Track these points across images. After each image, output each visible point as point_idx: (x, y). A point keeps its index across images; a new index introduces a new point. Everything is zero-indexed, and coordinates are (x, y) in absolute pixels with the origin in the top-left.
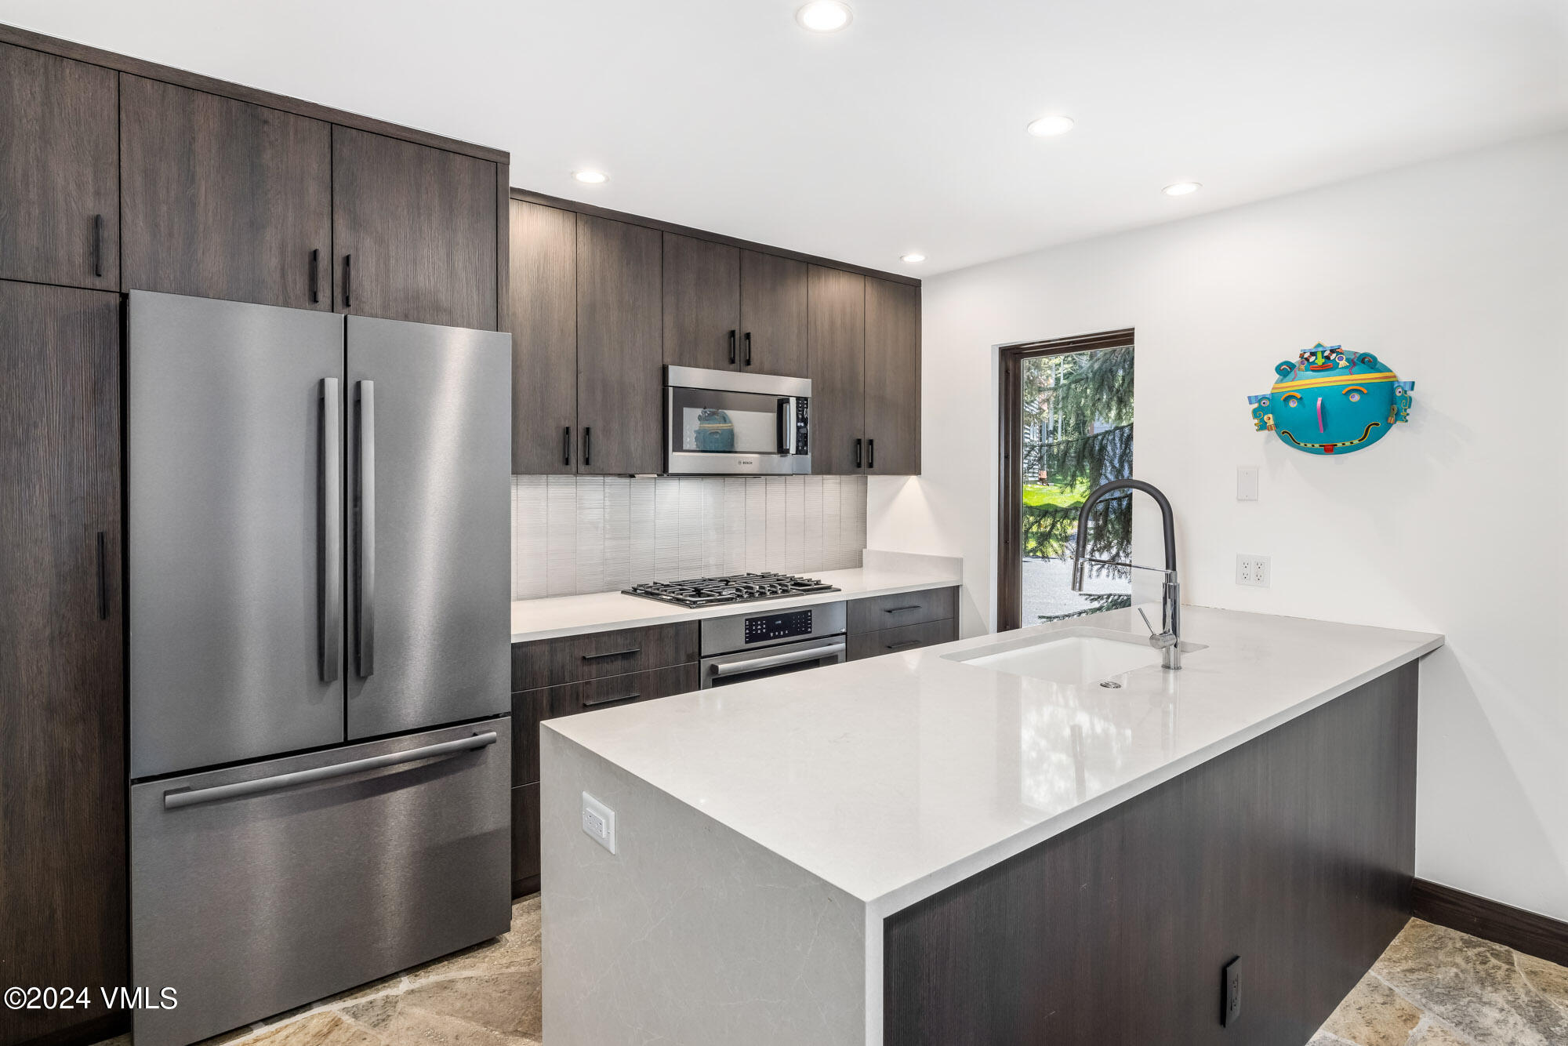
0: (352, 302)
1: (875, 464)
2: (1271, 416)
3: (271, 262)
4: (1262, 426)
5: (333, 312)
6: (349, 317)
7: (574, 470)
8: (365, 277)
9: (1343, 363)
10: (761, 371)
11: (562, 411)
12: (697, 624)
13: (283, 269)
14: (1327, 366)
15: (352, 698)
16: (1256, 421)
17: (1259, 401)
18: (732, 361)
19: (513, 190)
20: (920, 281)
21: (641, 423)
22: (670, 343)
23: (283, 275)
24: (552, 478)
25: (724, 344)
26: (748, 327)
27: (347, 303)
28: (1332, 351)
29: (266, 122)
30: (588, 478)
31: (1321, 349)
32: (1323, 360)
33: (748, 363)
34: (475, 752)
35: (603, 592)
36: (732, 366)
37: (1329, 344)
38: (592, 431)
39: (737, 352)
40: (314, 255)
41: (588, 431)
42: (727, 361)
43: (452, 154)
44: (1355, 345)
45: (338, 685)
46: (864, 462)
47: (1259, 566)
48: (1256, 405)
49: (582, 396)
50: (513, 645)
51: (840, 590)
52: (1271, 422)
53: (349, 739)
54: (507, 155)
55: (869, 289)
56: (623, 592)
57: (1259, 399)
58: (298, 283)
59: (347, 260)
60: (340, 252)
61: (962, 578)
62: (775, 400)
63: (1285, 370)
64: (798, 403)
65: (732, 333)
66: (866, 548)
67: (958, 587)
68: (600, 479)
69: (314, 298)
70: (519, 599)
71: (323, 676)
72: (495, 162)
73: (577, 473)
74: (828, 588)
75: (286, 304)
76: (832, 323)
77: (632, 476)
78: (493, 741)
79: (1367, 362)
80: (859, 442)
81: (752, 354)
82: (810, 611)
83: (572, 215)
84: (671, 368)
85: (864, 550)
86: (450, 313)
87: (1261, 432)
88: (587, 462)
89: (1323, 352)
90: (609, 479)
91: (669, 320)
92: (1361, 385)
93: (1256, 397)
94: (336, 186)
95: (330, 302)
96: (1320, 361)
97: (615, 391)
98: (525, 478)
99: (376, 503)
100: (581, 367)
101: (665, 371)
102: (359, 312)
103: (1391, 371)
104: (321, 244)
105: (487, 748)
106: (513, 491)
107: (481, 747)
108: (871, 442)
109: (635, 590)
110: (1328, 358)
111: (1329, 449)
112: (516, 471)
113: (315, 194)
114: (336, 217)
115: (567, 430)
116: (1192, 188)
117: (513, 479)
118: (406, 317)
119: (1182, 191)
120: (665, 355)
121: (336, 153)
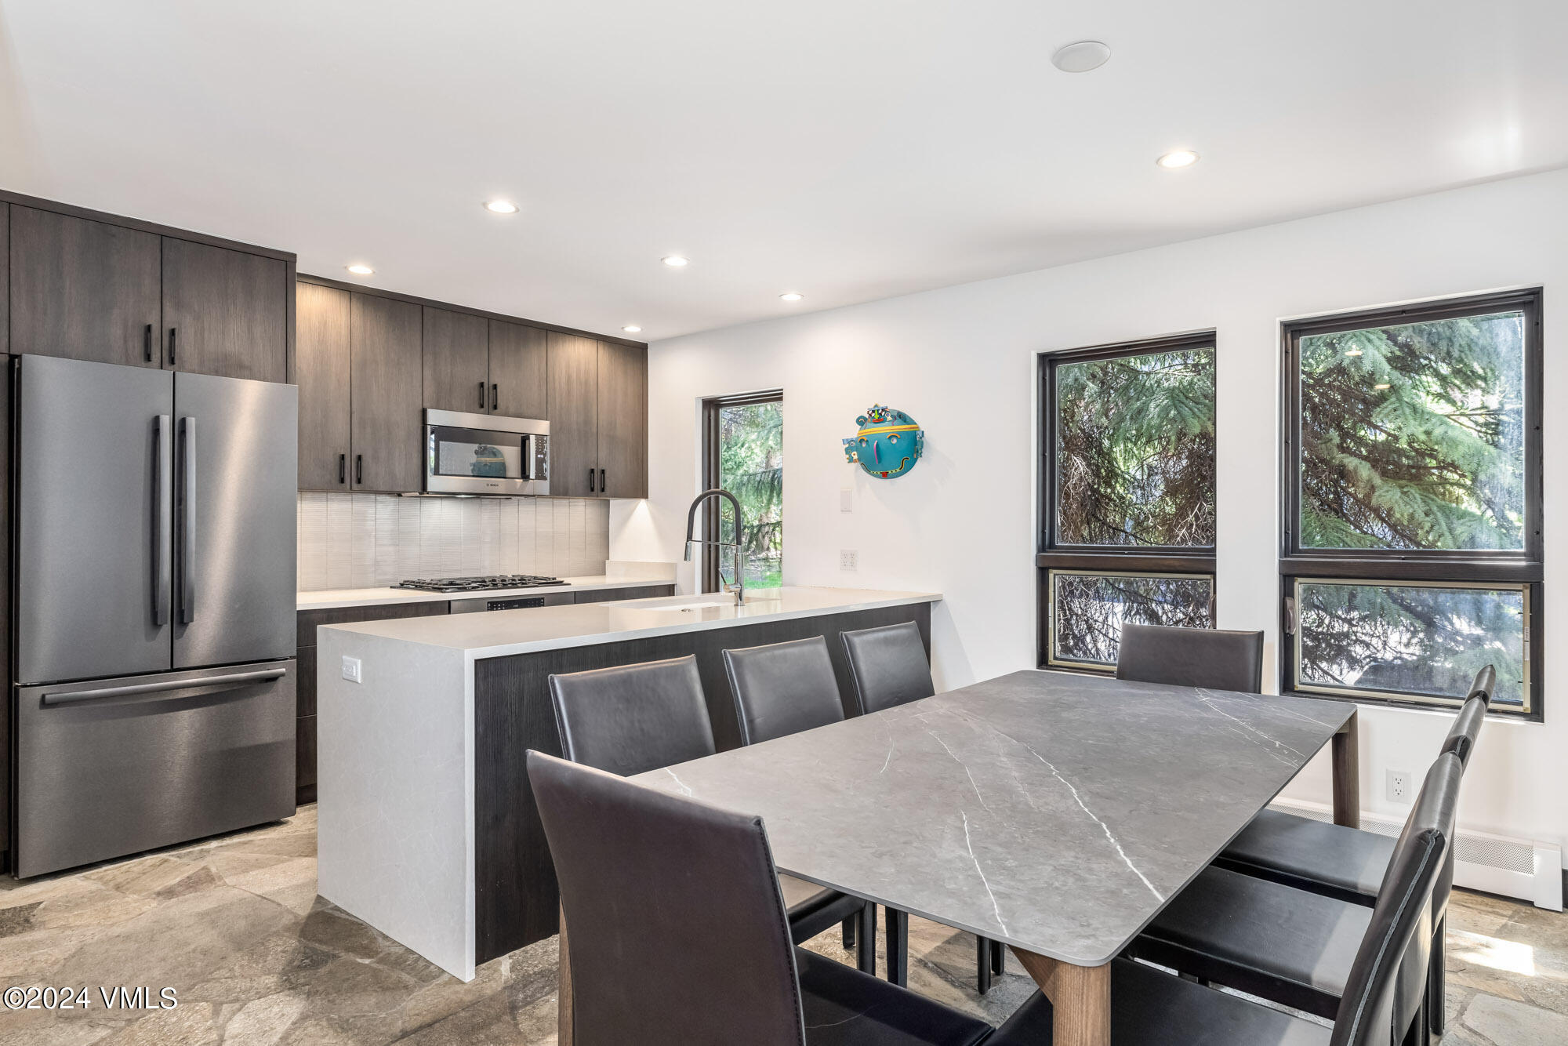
0: (176, 361)
1: (607, 489)
2: (855, 452)
3: (116, 332)
4: (851, 460)
5: (162, 368)
6: (177, 373)
7: (349, 487)
8: (186, 345)
9: (889, 418)
10: (506, 414)
11: (338, 441)
12: (447, 605)
13: (125, 337)
14: (881, 420)
15: (177, 639)
16: (848, 456)
17: (849, 443)
18: (482, 406)
19: (299, 274)
20: (647, 344)
21: (404, 453)
22: (429, 391)
23: (125, 342)
24: (330, 495)
25: (476, 393)
26: (494, 380)
27: (172, 361)
28: (883, 410)
29: (114, 236)
30: (361, 496)
31: (876, 409)
32: (879, 415)
33: (495, 407)
34: (269, 683)
35: (375, 587)
36: (482, 410)
37: (882, 405)
38: (363, 458)
39: (486, 398)
40: (149, 328)
41: (359, 458)
42: (477, 406)
43: (252, 256)
44: (894, 405)
45: (166, 628)
46: (597, 486)
47: (853, 556)
48: (847, 446)
49: (355, 430)
50: (298, 611)
51: (570, 584)
52: (856, 457)
53: (175, 667)
54: (295, 255)
55: (601, 351)
56: (391, 587)
57: (849, 441)
58: (137, 347)
59: (173, 332)
60: (167, 326)
61: (676, 578)
62: (519, 437)
63: (861, 421)
64: (537, 440)
65: (482, 385)
66: (608, 559)
67: (674, 585)
68: (373, 497)
69: (148, 358)
70: (304, 590)
71: (154, 621)
72: (285, 262)
73: (351, 491)
74: (561, 583)
75: (128, 363)
76: (569, 377)
77: (400, 495)
78: (283, 675)
79: (901, 417)
80: (592, 471)
81: (499, 402)
82: (543, 598)
83: (347, 295)
84: (429, 410)
85: (607, 561)
86: (251, 370)
87: (850, 464)
88: (359, 481)
89: (878, 410)
90: (380, 498)
91: (428, 373)
92: (897, 433)
93: (847, 440)
94: (164, 280)
95: (159, 361)
96: (877, 417)
97: (383, 427)
98: (308, 495)
99: (196, 503)
100: (354, 409)
101: (424, 412)
102: (182, 369)
103: (916, 424)
104: (153, 320)
105: (278, 680)
106: (299, 505)
107: (273, 679)
108: (603, 472)
109: (402, 585)
110: (881, 414)
111: (885, 475)
112: (301, 490)
113: (149, 286)
114: (164, 302)
115: (343, 457)
116: (799, 297)
117: (298, 496)
118: (217, 373)
119: (792, 298)
120: (425, 401)
121: (165, 257)
